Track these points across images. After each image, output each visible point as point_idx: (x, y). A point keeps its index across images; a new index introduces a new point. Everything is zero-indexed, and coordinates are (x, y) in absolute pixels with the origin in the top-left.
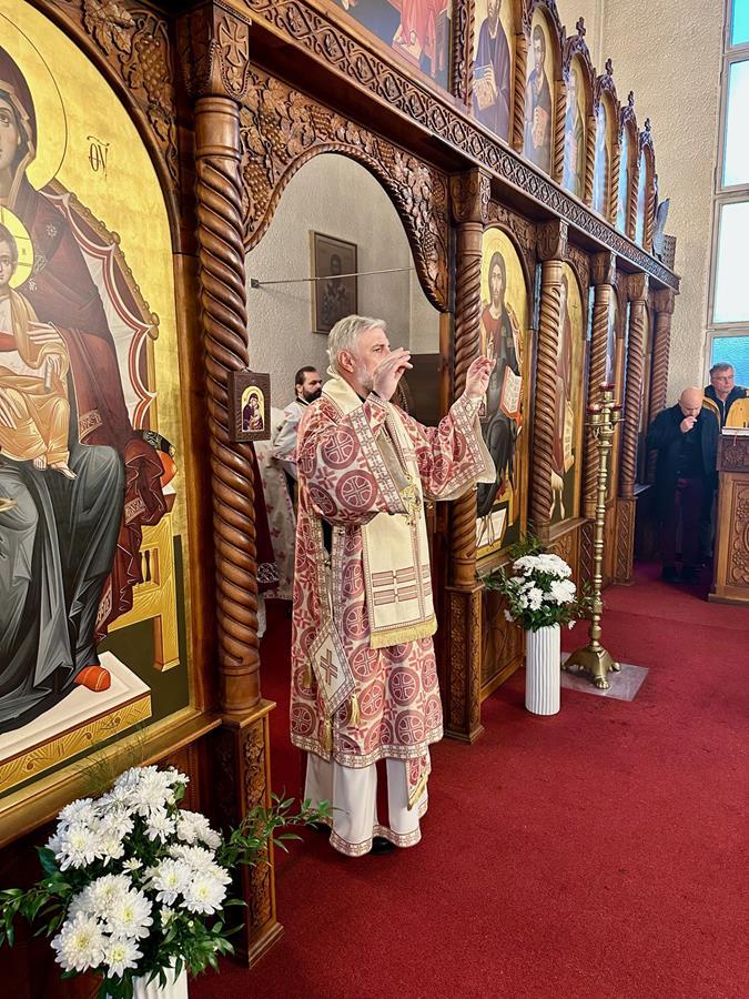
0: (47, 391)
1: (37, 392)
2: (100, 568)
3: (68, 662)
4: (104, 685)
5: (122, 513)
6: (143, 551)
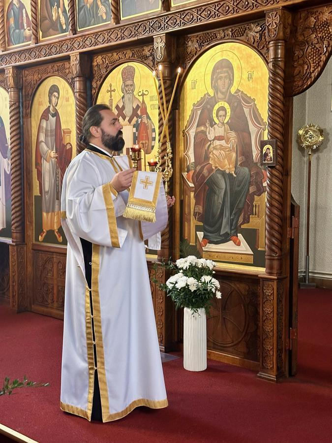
0: (231, 150)
1: (228, 151)
2: (241, 206)
3: (229, 232)
4: (239, 244)
5: (249, 190)
6: (254, 204)
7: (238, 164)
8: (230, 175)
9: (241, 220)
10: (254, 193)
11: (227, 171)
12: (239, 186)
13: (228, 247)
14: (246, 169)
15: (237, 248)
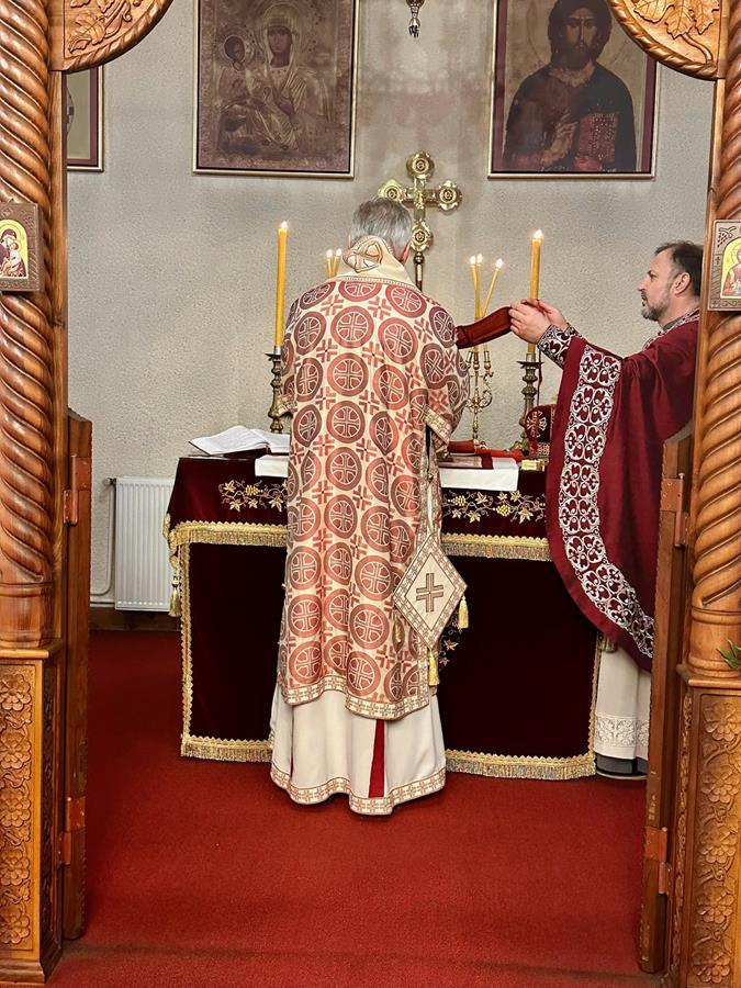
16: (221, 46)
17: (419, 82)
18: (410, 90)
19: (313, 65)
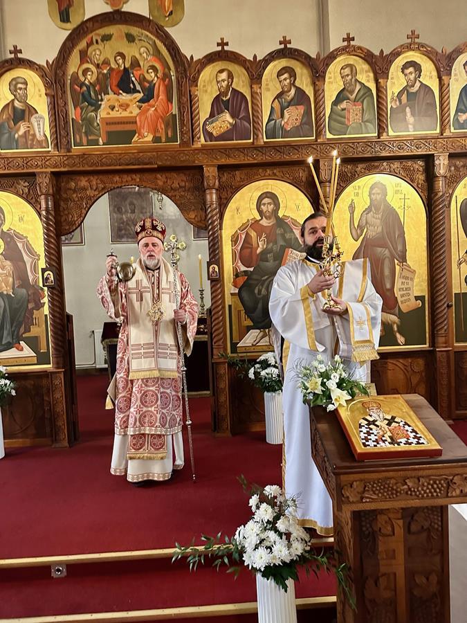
0: (7, 276)
1: (5, 276)
2: (20, 319)
3: (11, 341)
4: (22, 350)
5: (28, 307)
6: (34, 317)
7: (16, 286)
8: (8, 295)
9: (22, 330)
10: (33, 309)
11: (5, 293)
12: (17, 304)
13: (12, 353)
14: (24, 291)
15: (21, 353)
16: (116, 209)
17: (172, 216)
18: (170, 218)
19: (142, 213)
